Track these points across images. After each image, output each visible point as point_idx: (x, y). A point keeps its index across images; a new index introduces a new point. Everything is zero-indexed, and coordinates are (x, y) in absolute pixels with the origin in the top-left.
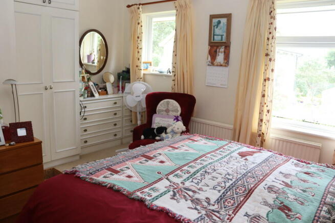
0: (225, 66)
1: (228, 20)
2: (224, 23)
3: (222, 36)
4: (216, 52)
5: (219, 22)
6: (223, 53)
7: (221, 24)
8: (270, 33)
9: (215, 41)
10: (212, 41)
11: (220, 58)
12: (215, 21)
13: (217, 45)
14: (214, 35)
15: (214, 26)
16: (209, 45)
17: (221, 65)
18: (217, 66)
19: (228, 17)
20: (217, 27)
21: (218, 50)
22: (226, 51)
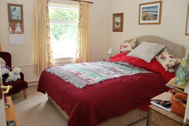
0: (22, 33)
1: (21, 8)
2: (18, 9)
3: (18, 17)
4: (14, 25)
5: (15, 9)
6: (20, 26)
7: (17, 10)
8: (47, 17)
9: (13, 19)
10: (11, 19)
11: (18, 29)
12: (12, 8)
13: (15, 21)
14: (12, 16)
15: (12, 11)
16: (9, 21)
17: (20, 33)
18: (17, 33)
19: (21, 6)
20: (14, 11)
21: (16, 25)
22: (22, 25)
